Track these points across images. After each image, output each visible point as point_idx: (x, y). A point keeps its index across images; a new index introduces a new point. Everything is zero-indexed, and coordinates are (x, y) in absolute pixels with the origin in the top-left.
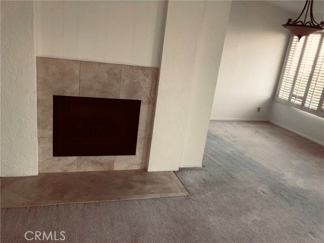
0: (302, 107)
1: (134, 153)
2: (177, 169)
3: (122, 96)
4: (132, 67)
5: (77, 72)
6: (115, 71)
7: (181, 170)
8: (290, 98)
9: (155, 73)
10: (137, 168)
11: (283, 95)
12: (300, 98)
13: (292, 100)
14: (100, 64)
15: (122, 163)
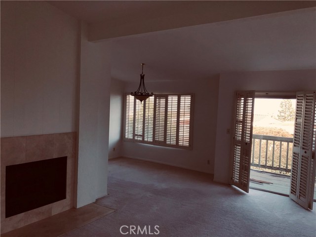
0: (143, 141)
1: (65, 198)
2: (94, 201)
3: (55, 156)
4: (60, 134)
5: (24, 145)
6: (49, 139)
7: (97, 200)
8: (134, 137)
9: (75, 136)
10: (68, 208)
11: (129, 135)
12: (140, 136)
13: (136, 138)
14: (40, 136)
15: (57, 208)
